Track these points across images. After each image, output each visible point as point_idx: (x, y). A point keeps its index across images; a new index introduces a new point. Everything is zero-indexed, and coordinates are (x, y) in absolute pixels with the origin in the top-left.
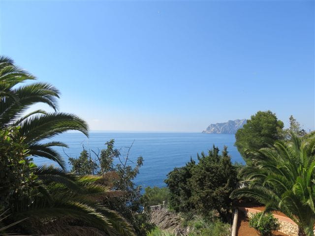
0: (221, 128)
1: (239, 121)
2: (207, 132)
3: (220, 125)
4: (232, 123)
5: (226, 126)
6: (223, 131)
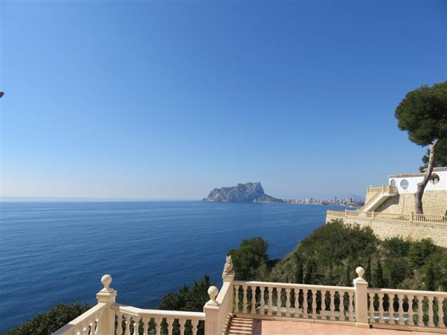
0: (228, 194)
1: (251, 184)
2: (209, 200)
3: (227, 189)
4: (242, 187)
5: (234, 191)
6: (231, 198)
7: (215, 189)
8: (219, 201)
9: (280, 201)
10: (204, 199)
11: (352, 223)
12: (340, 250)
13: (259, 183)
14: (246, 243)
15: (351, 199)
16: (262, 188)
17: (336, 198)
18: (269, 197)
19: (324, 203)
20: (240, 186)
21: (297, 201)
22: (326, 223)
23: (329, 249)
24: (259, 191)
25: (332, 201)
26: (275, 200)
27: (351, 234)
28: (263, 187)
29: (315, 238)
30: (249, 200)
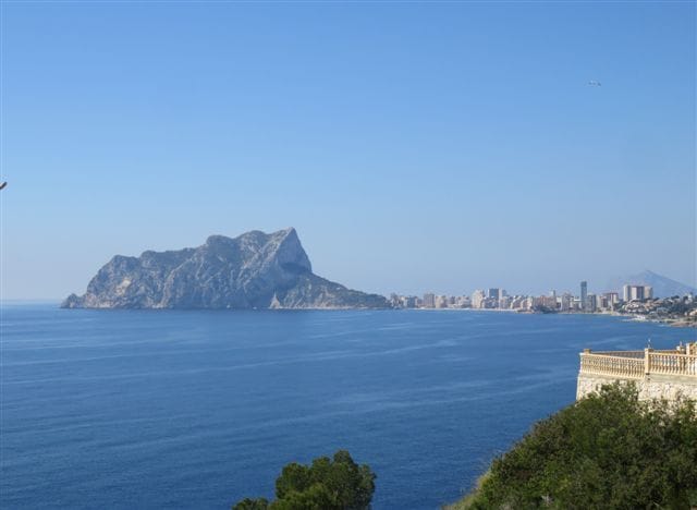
0: (170, 278)
1: (260, 238)
2: (92, 301)
3: (164, 260)
4: (223, 250)
5: (192, 266)
6: (181, 292)
7: (118, 260)
8: (133, 304)
9: (376, 301)
10: (72, 298)
11: (670, 395)
12: (629, 490)
13: (293, 232)
14: (296, 477)
15: (640, 290)
16: (302, 255)
17: (584, 285)
18: (332, 286)
19: (541, 308)
20: (217, 243)
21: (438, 302)
22: (580, 395)
23: (591, 486)
24: (292, 264)
25: (569, 297)
26: (355, 298)
27: (668, 435)
28: (306, 250)
29: (543, 451)
30: (253, 301)
